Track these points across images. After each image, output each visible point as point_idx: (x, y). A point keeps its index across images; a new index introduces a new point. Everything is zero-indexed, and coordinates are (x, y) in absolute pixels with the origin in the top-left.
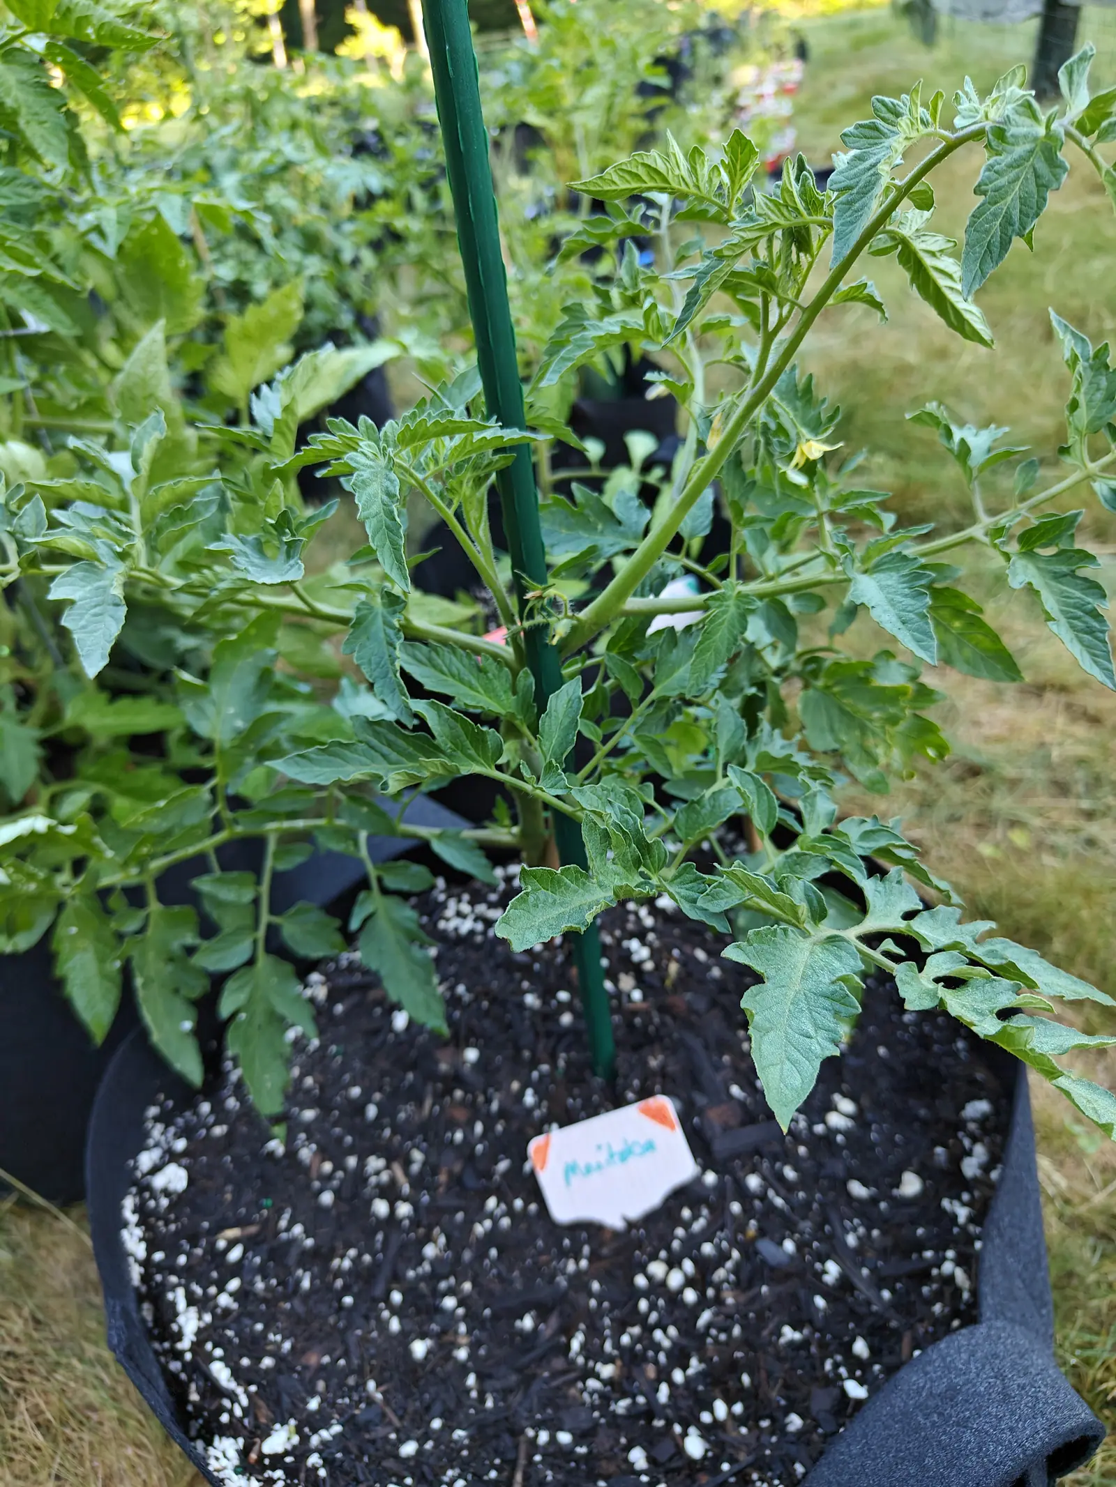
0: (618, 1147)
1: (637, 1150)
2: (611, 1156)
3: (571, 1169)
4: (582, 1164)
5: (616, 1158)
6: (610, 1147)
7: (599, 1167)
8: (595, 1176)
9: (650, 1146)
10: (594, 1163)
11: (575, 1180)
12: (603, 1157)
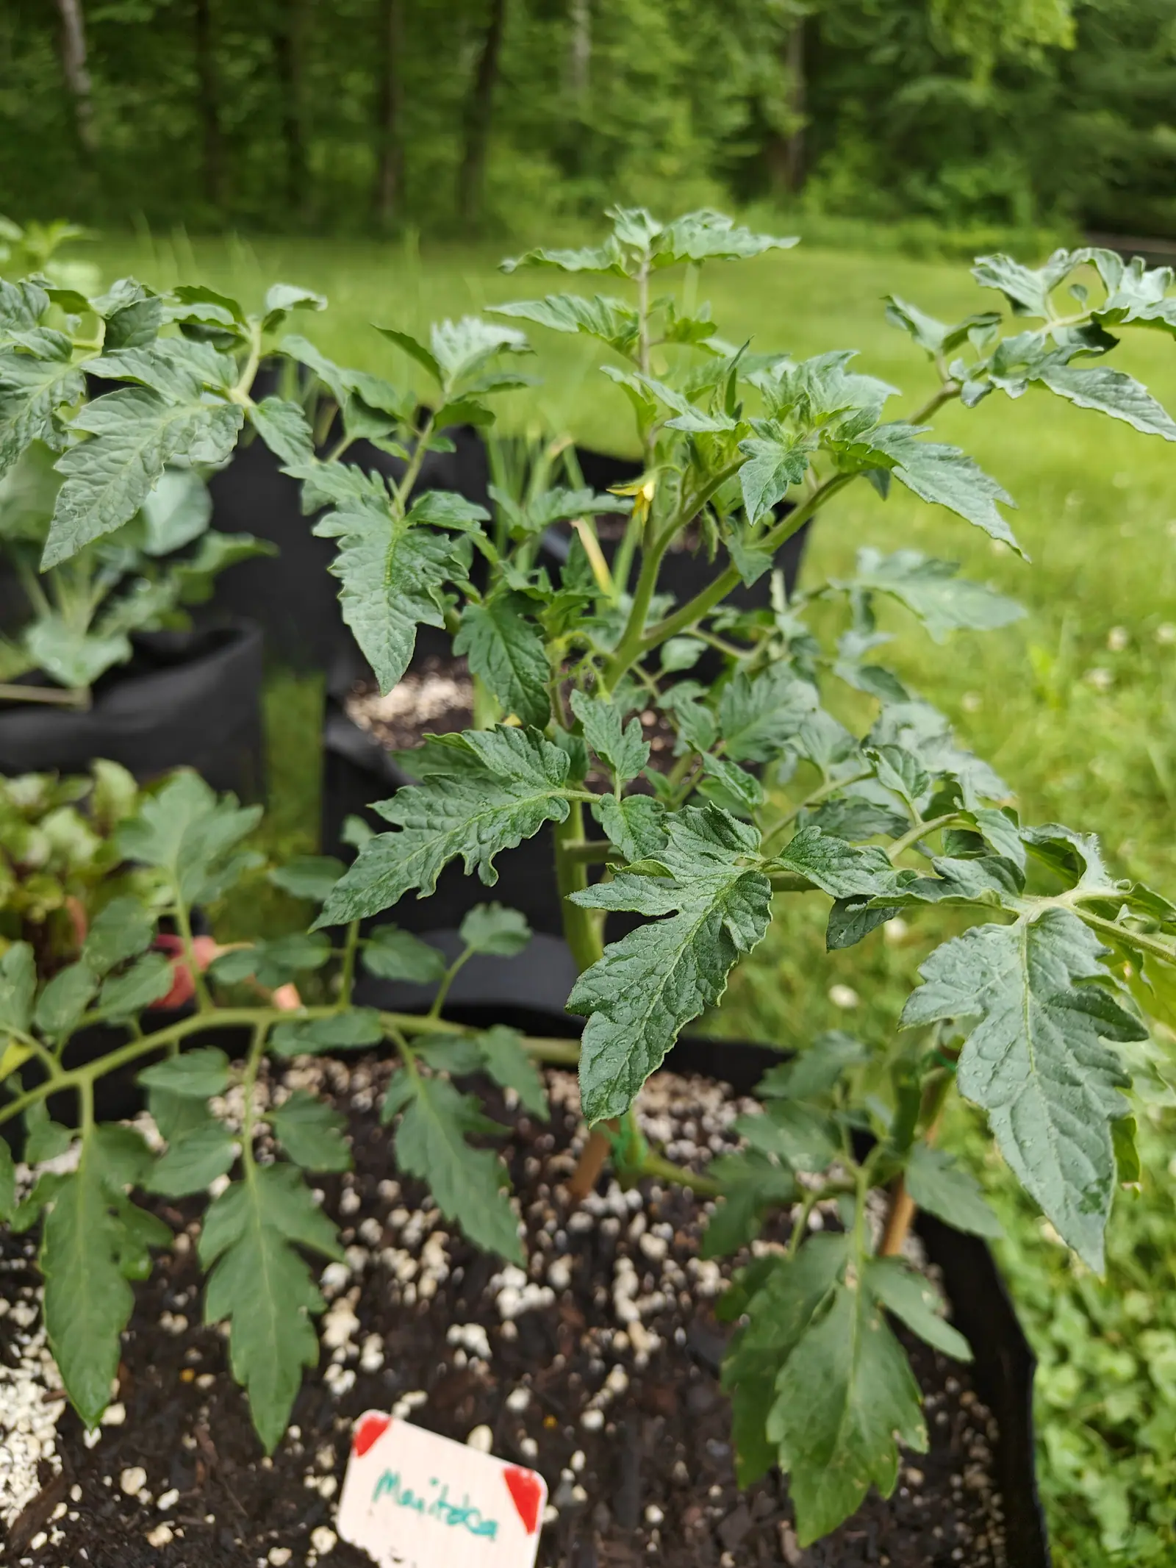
0: (454, 1500)
1: (473, 1521)
2: (442, 1504)
3: (389, 1481)
4: (404, 1486)
5: (445, 1512)
6: (445, 1489)
7: (420, 1506)
8: (410, 1513)
9: (489, 1529)
10: (417, 1496)
11: (386, 1499)
12: (431, 1496)
